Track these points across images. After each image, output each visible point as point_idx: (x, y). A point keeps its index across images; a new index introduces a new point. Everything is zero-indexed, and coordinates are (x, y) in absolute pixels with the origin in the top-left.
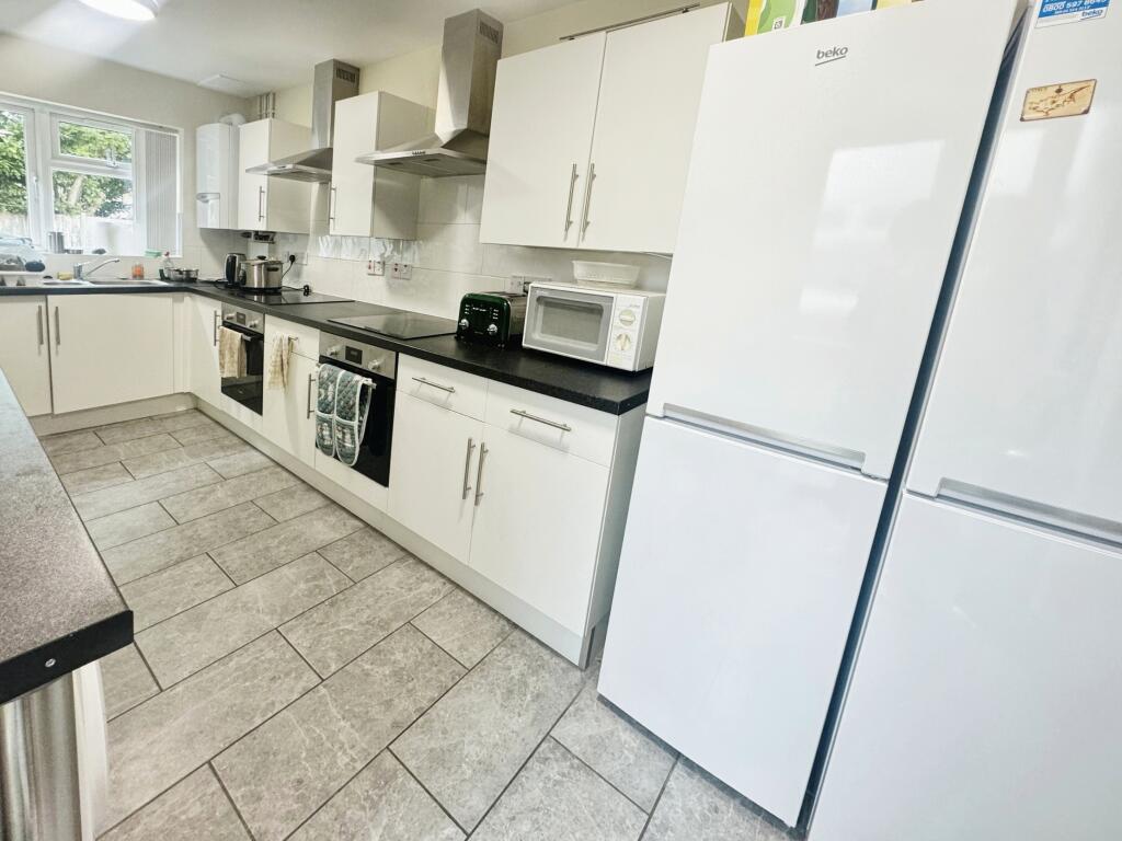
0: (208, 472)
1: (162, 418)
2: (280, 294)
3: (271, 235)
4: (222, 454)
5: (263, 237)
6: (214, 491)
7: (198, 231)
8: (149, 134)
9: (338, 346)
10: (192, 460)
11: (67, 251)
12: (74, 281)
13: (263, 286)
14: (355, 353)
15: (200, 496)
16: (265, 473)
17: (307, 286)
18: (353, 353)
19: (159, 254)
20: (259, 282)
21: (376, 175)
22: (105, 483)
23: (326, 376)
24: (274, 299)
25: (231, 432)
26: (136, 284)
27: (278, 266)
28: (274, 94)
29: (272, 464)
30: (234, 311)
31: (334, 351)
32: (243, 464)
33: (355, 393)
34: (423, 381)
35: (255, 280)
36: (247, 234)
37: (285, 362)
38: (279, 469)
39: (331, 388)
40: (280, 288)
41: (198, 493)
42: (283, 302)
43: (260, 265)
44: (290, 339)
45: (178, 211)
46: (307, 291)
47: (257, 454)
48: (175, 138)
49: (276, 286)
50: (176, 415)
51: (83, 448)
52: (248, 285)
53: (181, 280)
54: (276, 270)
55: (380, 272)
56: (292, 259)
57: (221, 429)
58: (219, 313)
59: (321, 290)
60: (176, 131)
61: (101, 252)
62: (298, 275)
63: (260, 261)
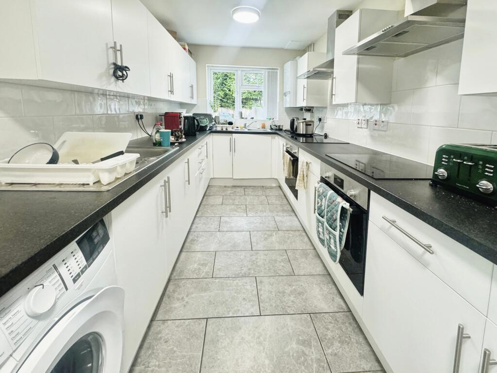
0: (273, 223)
1: (267, 188)
2: (313, 137)
3: (312, 109)
4: (282, 214)
5: (309, 110)
6: (272, 235)
7: (284, 109)
8: (269, 72)
9: (331, 173)
10: (269, 213)
11: (243, 118)
12: (244, 129)
13: (304, 133)
14: (340, 181)
15: (266, 236)
16: (297, 233)
17: (326, 134)
18: (338, 180)
19: (270, 119)
20: (303, 132)
21: (358, 62)
22: (238, 214)
23: (321, 191)
24: (310, 140)
25: (289, 203)
26: (262, 130)
27: (311, 123)
28: (314, 44)
29: (302, 229)
30: (290, 144)
31: (327, 175)
32: (288, 224)
33: (337, 211)
34: (393, 223)
35: (302, 130)
36: (301, 109)
37: (305, 176)
38: (304, 234)
39: (324, 200)
40: (312, 134)
41: (265, 234)
42: (315, 141)
43: (303, 122)
44: (307, 163)
45: (278, 101)
46: (326, 136)
47: (296, 219)
48: (277, 72)
49: (311, 133)
50: (271, 188)
51: (238, 194)
52: (298, 132)
53: (276, 130)
54: (310, 125)
55: (365, 126)
56: (320, 120)
57: (285, 200)
58: (285, 145)
59: (333, 136)
60: (277, 69)
61: (252, 118)
62: (322, 128)
63: (304, 121)
